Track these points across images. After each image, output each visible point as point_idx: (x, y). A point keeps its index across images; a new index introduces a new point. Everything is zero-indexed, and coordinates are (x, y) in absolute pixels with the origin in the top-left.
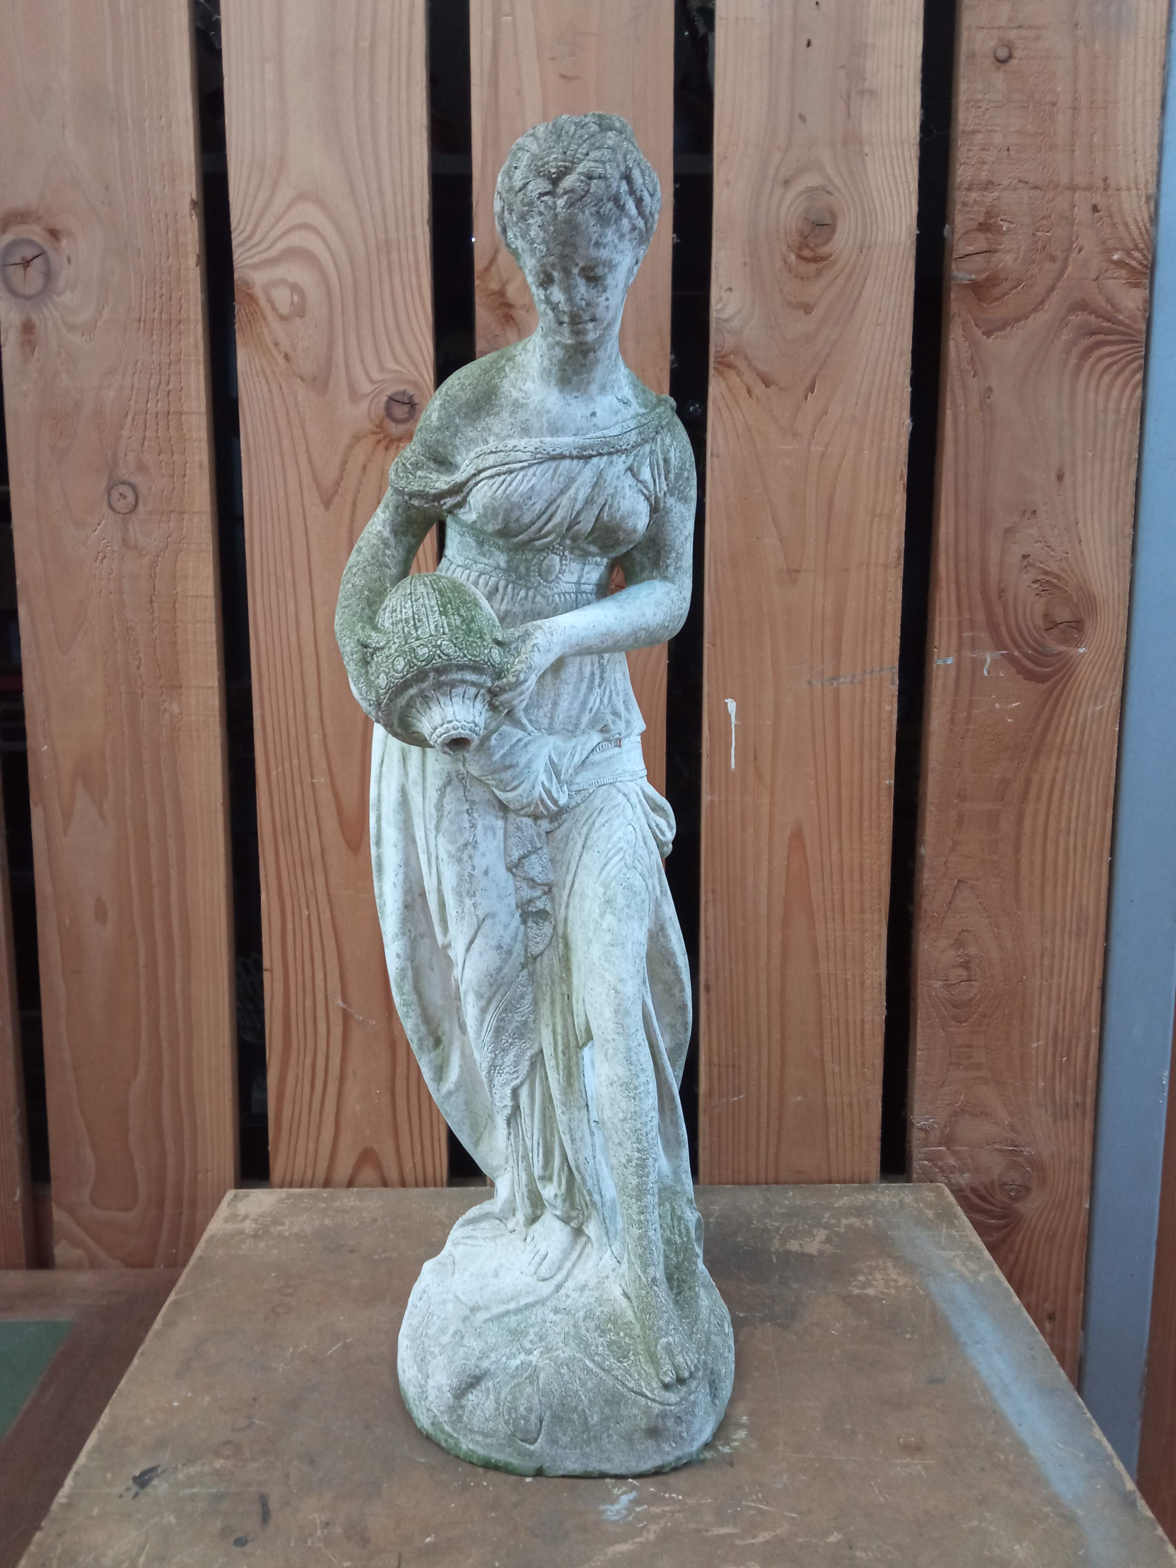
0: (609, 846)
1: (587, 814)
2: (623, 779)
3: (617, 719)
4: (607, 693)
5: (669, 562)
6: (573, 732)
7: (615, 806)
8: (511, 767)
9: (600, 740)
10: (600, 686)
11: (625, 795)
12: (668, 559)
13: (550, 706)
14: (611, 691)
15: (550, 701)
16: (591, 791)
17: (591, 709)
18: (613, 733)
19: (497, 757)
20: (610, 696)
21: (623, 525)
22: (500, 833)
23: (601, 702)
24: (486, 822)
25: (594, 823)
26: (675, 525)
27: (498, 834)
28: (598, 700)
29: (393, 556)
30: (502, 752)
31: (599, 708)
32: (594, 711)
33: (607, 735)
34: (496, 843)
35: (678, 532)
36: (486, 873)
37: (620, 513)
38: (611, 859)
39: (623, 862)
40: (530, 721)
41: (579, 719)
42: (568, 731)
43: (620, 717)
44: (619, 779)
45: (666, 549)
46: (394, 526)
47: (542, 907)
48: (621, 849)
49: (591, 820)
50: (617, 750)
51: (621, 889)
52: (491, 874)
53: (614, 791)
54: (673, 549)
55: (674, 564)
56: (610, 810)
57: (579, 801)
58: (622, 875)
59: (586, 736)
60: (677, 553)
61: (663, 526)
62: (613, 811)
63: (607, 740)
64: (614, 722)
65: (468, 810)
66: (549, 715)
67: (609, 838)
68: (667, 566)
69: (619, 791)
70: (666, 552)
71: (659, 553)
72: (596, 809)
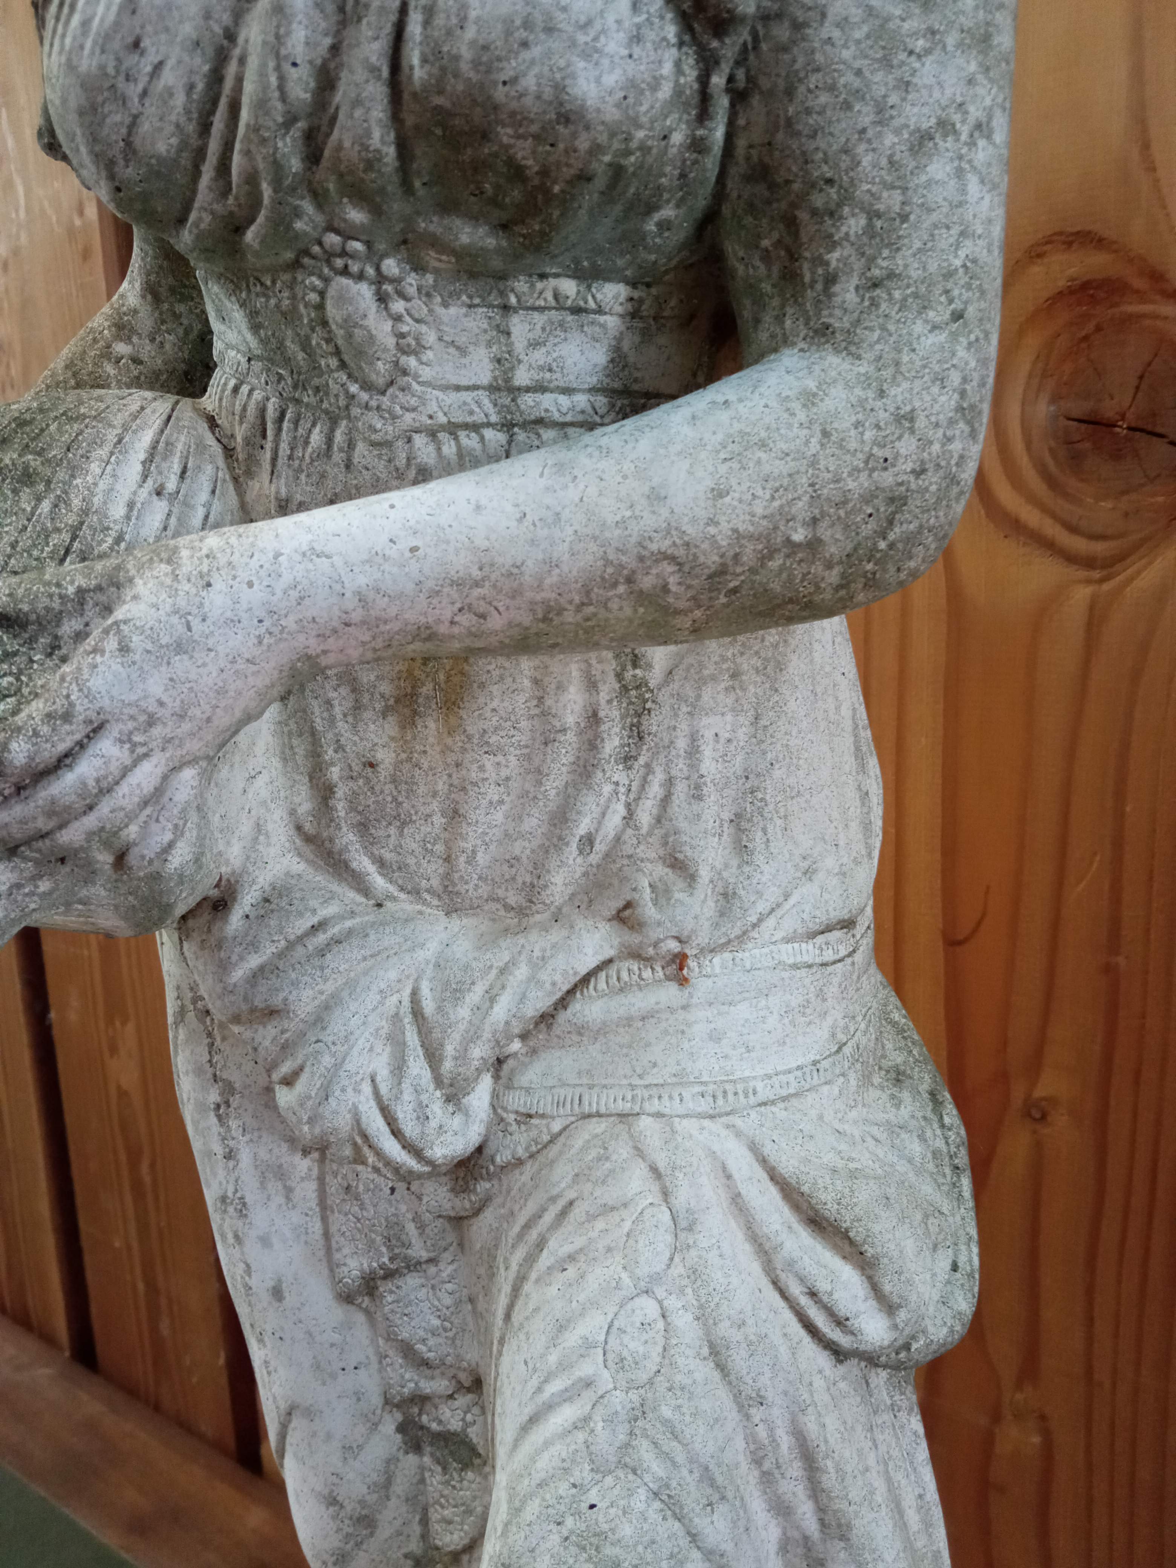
0: (553, 1358)
1: (531, 1207)
2: (666, 1105)
3: (678, 884)
4: (655, 789)
5: (834, 257)
6: (522, 912)
7: (608, 1209)
8: (272, 1013)
9: (609, 953)
10: (627, 760)
11: (655, 1170)
12: (833, 245)
13: (438, 820)
14: (670, 782)
15: (435, 805)
16: (556, 1127)
17: (588, 841)
18: (655, 934)
19: (238, 975)
20: (666, 800)
21: (500, 94)
22: (307, 1191)
23: (630, 817)
24: (263, 1154)
25: (541, 1245)
26: (848, 78)
27: (298, 1193)
28: (620, 809)
29: (136, 361)
30: (254, 961)
31: (618, 839)
32: (600, 847)
33: (635, 939)
34: (296, 1217)
35: (865, 115)
36: (277, 1293)
37: (470, 33)
38: (549, 1407)
39: (581, 1436)
40: (381, 863)
41: (539, 869)
42: (508, 908)
43: (691, 878)
44: (654, 1106)
45: (818, 200)
46: (148, 274)
47: (455, 1425)
48: (588, 1384)
49: (533, 1235)
50: (670, 993)
51: (555, 1539)
52: (290, 1300)
53: (622, 1151)
54: (846, 198)
55: (858, 265)
56: (591, 1217)
57: (521, 1152)
58: (563, 1488)
59: (556, 935)
60: (873, 215)
61: (790, 92)
62: (600, 1224)
63: (636, 955)
64: (660, 892)
65: (218, 1106)
66: (439, 848)
67: (562, 1327)
68: (831, 280)
69: (639, 1152)
70: (814, 212)
71: (791, 223)
72: (553, 1199)
